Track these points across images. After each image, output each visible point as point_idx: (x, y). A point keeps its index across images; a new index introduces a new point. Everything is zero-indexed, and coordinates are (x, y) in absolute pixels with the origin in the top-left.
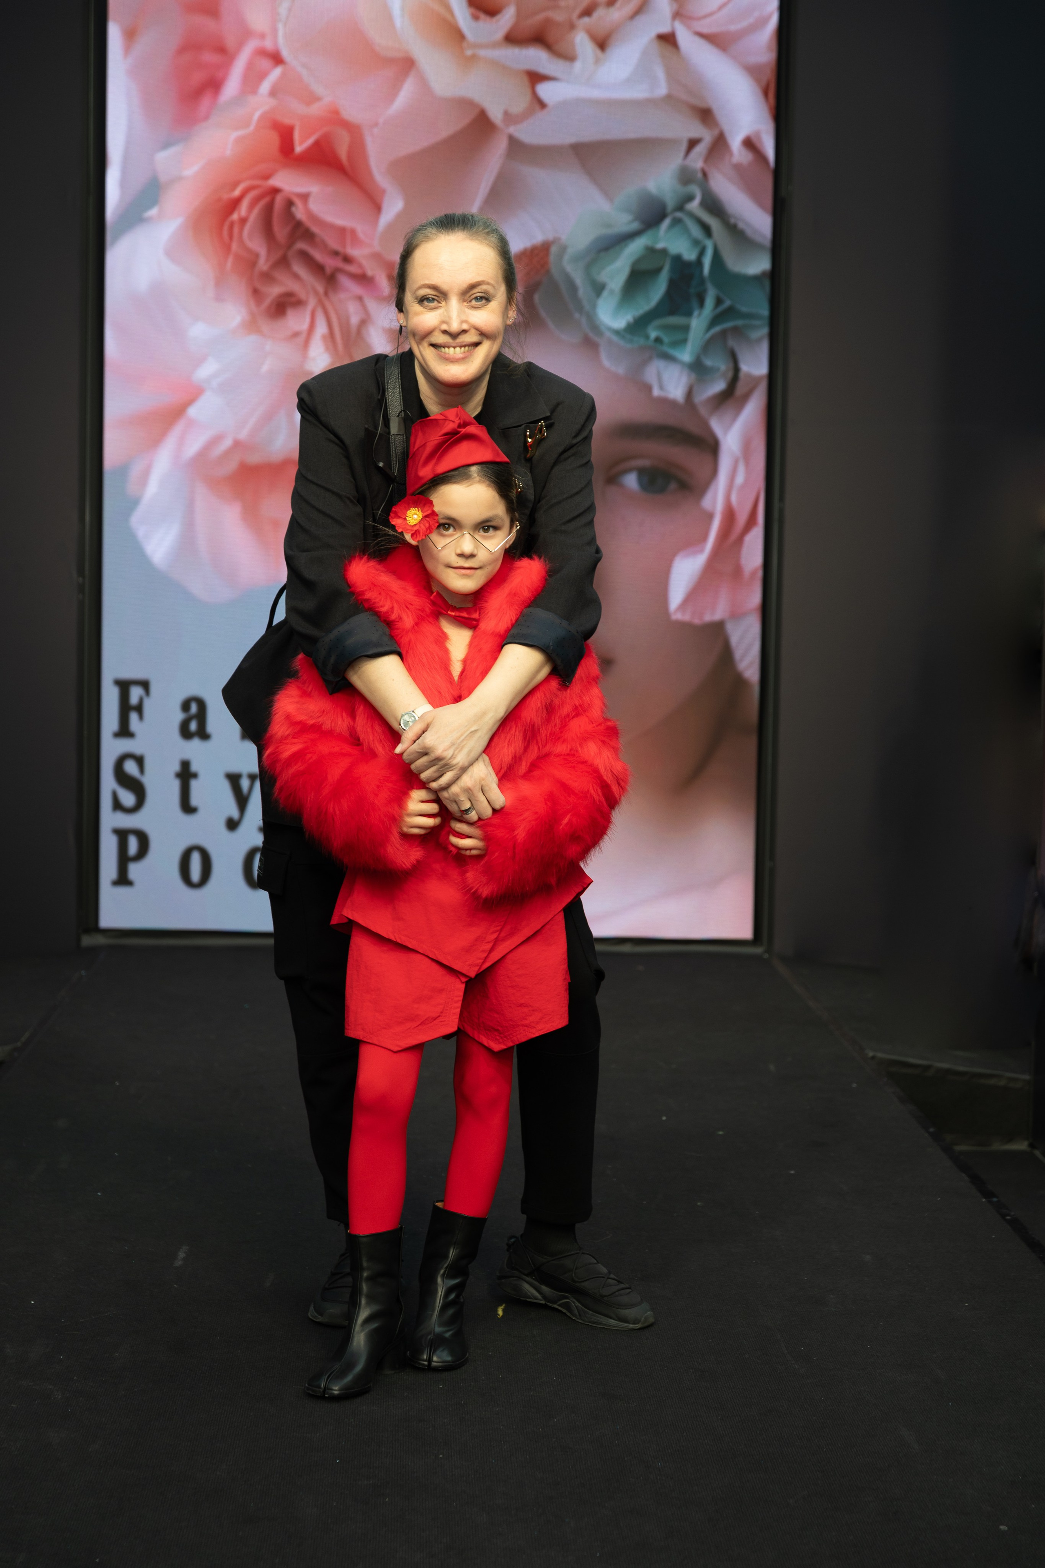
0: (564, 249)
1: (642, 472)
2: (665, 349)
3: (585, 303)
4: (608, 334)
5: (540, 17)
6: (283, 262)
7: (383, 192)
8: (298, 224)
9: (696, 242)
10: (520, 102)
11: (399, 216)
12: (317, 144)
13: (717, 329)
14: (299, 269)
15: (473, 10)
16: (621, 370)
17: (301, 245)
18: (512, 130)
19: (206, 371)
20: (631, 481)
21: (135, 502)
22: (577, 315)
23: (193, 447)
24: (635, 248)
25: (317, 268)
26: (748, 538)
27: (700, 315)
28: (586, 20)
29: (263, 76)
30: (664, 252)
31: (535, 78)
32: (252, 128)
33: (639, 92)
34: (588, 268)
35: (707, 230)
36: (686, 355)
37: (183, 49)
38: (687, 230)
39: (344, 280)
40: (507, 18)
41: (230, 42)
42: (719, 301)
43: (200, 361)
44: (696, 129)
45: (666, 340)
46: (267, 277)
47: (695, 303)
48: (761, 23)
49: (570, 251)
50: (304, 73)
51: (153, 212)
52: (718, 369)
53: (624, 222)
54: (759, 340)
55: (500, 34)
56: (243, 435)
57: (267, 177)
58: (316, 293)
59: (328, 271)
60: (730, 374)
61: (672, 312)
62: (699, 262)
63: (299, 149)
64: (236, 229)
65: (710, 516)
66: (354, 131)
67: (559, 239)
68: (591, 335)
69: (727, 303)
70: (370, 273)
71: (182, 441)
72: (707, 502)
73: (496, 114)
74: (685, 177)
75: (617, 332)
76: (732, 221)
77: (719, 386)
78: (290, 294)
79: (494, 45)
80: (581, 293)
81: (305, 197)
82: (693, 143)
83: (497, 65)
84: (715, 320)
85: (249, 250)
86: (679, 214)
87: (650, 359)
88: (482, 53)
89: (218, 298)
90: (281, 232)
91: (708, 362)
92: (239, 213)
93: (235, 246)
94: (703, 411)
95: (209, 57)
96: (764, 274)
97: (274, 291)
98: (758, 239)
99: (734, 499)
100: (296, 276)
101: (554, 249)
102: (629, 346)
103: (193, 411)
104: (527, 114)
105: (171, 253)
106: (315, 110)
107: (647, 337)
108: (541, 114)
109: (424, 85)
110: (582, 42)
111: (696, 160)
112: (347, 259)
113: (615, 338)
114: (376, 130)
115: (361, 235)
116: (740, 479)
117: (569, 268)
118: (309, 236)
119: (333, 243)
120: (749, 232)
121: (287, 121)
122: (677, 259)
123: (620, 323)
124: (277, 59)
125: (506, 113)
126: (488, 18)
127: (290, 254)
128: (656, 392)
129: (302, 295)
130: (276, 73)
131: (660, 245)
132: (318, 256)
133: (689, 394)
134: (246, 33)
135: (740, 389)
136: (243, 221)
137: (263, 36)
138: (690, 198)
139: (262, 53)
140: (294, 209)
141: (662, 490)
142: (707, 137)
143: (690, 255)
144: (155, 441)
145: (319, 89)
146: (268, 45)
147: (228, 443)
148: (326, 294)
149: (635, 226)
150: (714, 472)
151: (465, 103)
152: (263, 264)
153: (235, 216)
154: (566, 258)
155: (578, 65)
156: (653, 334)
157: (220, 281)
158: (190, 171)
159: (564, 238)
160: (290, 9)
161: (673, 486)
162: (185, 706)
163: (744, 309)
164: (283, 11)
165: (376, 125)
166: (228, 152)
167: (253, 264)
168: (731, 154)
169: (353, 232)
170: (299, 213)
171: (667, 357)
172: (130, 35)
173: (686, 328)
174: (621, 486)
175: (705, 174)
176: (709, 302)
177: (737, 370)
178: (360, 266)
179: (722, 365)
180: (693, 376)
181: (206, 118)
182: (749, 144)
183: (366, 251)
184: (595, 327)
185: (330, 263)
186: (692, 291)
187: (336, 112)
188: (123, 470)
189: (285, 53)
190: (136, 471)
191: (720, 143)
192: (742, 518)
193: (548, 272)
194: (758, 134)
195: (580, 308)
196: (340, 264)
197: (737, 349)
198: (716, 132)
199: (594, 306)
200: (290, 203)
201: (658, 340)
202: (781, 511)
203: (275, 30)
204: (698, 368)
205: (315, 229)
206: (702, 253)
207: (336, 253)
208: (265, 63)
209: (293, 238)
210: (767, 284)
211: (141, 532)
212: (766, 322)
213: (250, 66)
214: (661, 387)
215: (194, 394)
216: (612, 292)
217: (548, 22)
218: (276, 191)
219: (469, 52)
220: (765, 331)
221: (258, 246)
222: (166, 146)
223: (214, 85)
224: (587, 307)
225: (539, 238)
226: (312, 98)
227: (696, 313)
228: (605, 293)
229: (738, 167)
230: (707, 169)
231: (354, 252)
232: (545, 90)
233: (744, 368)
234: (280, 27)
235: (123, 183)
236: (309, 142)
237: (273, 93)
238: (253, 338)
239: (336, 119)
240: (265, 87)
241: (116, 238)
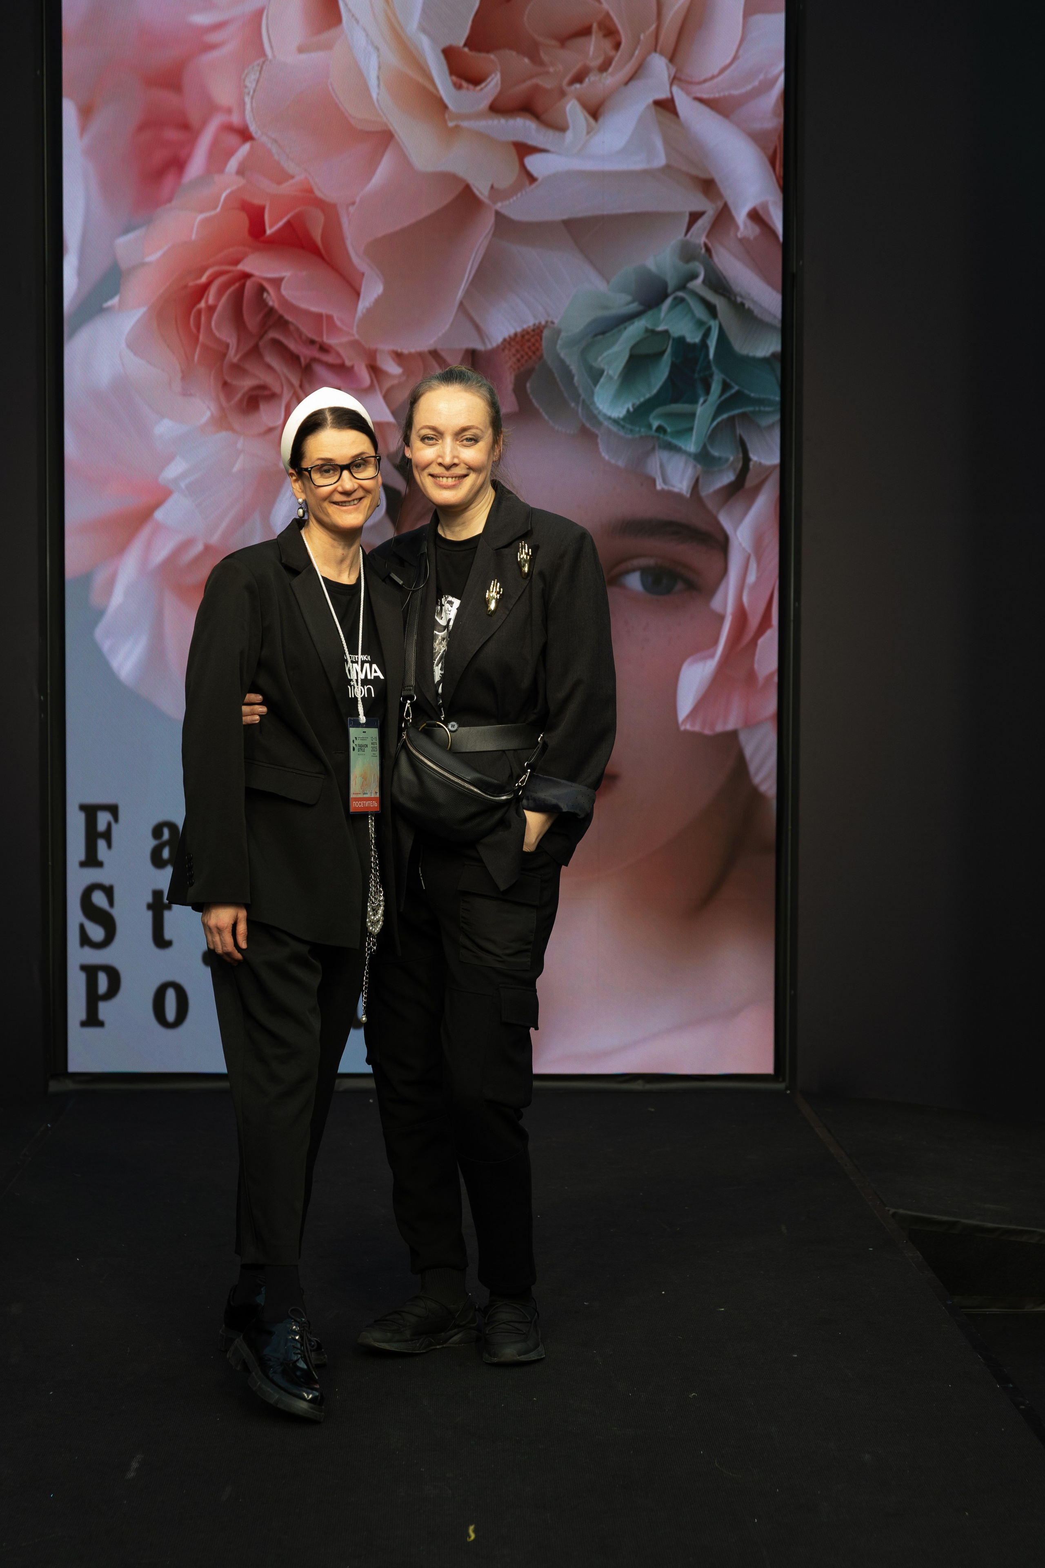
0: (558, 332)
1: (645, 571)
2: (668, 438)
3: (581, 391)
4: (606, 423)
5: (528, 84)
6: (255, 352)
7: (363, 274)
8: (271, 310)
9: (700, 323)
10: (508, 176)
11: (378, 301)
12: (289, 224)
13: (725, 416)
14: (272, 359)
15: (454, 78)
16: (621, 463)
17: (273, 334)
18: (499, 206)
19: (173, 471)
20: (634, 581)
21: (100, 613)
22: (573, 405)
23: (161, 553)
24: (635, 330)
25: (292, 359)
26: (760, 641)
27: (705, 401)
28: (578, 86)
29: (230, 153)
30: (666, 332)
31: (524, 150)
32: (218, 209)
33: (636, 163)
34: (584, 352)
35: (712, 310)
36: (691, 446)
37: (142, 127)
38: (690, 310)
39: (320, 370)
40: (493, 85)
41: (194, 117)
42: (726, 387)
43: (168, 460)
44: (698, 202)
45: (669, 430)
46: (238, 369)
47: (700, 389)
48: (768, 85)
49: (563, 335)
50: (274, 150)
51: (115, 300)
52: (727, 460)
53: (622, 303)
54: (770, 427)
55: (485, 104)
56: (215, 539)
57: (237, 262)
58: (291, 385)
59: (302, 360)
60: (740, 465)
61: (675, 400)
62: (704, 344)
63: (269, 232)
64: (203, 319)
65: (721, 618)
66: (329, 210)
67: (552, 323)
68: (588, 425)
69: (736, 388)
70: (348, 363)
71: (148, 547)
72: (716, 604)
73: (482, 190)
74: (687, 253)
75: (616, 421)
76: (739, 300)
77: (728, 478)
78: (262, 387)
79: (479, 116)
80: (576, 379)
81: (277, 282)
82: (695, 217)
83: (480, 135)
84: (721, 408)
85: (218, 341)
86: (680, 294)
87: (653, 449)
88: (465, 124)
89: (185, 393)
90: (252, 321)
91: (716, 453)
92: (207, 302)
93: (201, 337)
94: (710, 505)
95: (172, 134)
96: (774, 355)
97: (246, 384)
98: (767, 319)
99: (745, 599)
100: (269, 367)
101: (546, 333)
102: (630, 436)
103: (159, 515)
104: (515, 189)
105: (132, 345)
106: (286, 188)
107: (650, 426)
108: (530, 189)
109: (404, 159)
110: (573, 111)
111: (699, 235)
112: (324, 349)
113: (614, 428)
114: (352, 209)
115: (338, 323)
116: (751, 578)
117: (562, 355)
118: (282, 324)
119: (308, 332)
120: (756, 312)
121: (257, 201)
122: (680, 341)
123: (619, 412)
124: (245, 135)
125: (492, 187)
126: (471, 87)
127: (261, 343)
128: (659, 486)
129: (277, 389)
130: (245, 148)
131: (660, 328)
132: (292, 346)
133: (695, 486)
134: (212, 108)
135: (750, 482)
136: (211, 309)
137: (229, 111)
138: (693, 276)
139: (229, 128)
140: (265, 295)
141: (668, 591)
142: (711, 210)
143: (694, 337)
144: (120, 548)
145: (290, 167)
146: (235, 119)
147: (199, 547)
148: (301, 386)
149: (634, 307)
150: (725, 571)
151: (448, 178)
152: (233, 356)
153: (202, 304)
154: (560, 342)
155: (569, 135)
156: (655, 424)
157: (186, 375)
158: (153, 258)
159: (556, 321)
160: (258, 81)
161: (680, 586)
162: (157, 832)
163: (752, 395)
164: (250, 82)
165: (353, 203)
166: (194, 237)
167: (224, 355)
168: (737, 228)
169: (330, 318)
170: (272, 299)
171: (671, 448)
172: (86, 112)
173: (693, 415)
174: (624, 587)
175: (708, 250)
176: (716, 387)
177: (746, 460)
178: (338, 355)
179: (732, 456)
180: (699, 467)
181: (170, 200)
182: (755, 216)
183: (344, 339)
184: (593, 416)
185: (305, 353)
186: (696, 376)
187: (311, 191)
188: (86, 579)
189: (253, 128)
190: (100, 579)
191: (724, 216)
192: (754, 621)
193: (541, 357)
194: (765, 206)
195: (576, 397)
196: (317, 354)
197: (745, 438)
198: (720, 204)
199: (592, 394)
200: (261, 289)
201: (660, 429)
202: (797, 611)
203: (242, 104)
204: (704, 458)
205: (288, 317)
206: (707, 334)
207: (312, 342)
208: (232, 139)
209: (264, 327)
210: (778, 366)
211: (106, 646)
212: (779, 407)
213: (215, 143)
214: (665, 481)
215: (161, 495)
216: (610, 378)
217: (536, 88)
218: (246, 276)
219: (451, 124)
220: (777, 417)
221: (227, 335)
222: (127, 231)
223: (178, 164)
224: (583, 396)
225: (530, 322)
226: (283, 176)
227: (701, 400)
228: (602, 380)
229: (743, 241)
230: (710, 245)
231: (331, 341)
232: (534, 163)
233: (754, 457)
234: (247, 100)
235: (81, 272)
236: (281, 224)
237: (241, 171)
238: (224, 434)
239: (309, 197)
240: (233, 164)
241: (74, 330)
